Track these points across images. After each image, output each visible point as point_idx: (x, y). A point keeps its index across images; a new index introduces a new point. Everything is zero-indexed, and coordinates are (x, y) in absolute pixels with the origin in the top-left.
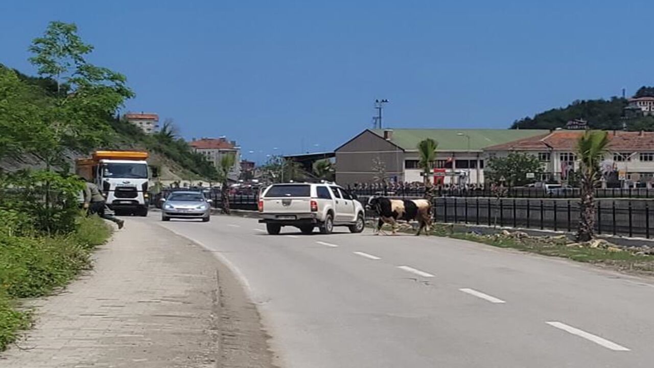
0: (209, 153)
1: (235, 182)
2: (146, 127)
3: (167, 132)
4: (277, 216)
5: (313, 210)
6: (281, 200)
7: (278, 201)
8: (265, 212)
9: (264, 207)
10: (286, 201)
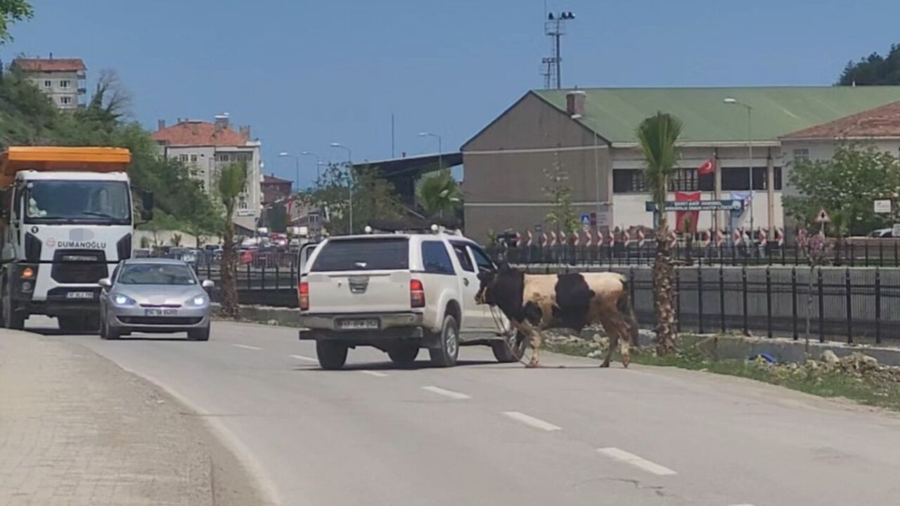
0: (194, 159)
1: (251, 234)
2: (58, 93)
3: (104, 106)
4: (339, 321)
5: (415, 304)
6: (346, 279)
7: (340, 280)
8: (312, 309)
9: (310, 299)
10: (357, 280)
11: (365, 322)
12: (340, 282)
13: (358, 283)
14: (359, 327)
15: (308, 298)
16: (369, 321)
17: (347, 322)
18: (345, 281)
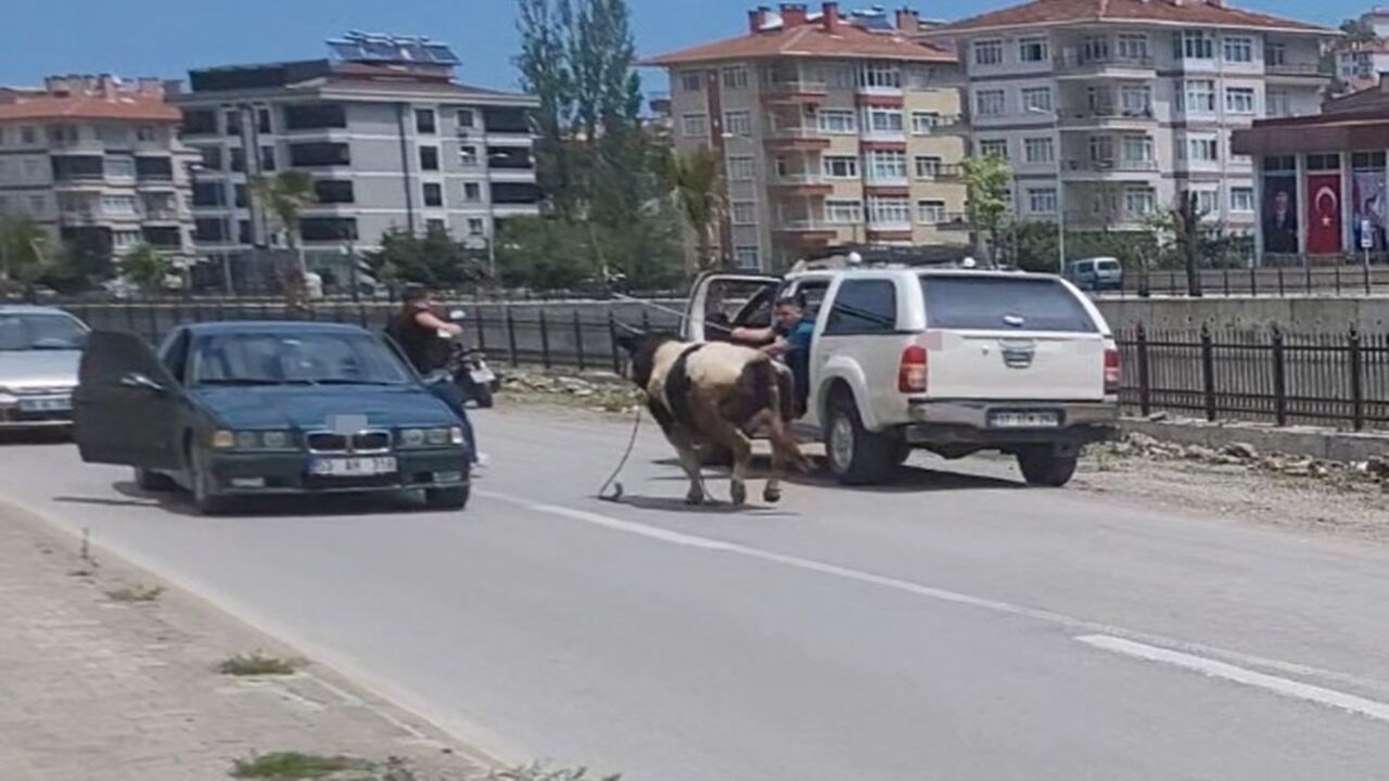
4: (992, 413)
5: (1110, 388)
6: (995, 343)
7: (986, 345)
8: (932, 392)
9: (930, 374)
10: (1015, 346)
11: (1035, 415)
12: (986, 347)
13: (1016, 351)
14: (1027, 423)
15: (925, 372)
16: (1045, 414)
17: (1004, 414)
18: (994, 347)
